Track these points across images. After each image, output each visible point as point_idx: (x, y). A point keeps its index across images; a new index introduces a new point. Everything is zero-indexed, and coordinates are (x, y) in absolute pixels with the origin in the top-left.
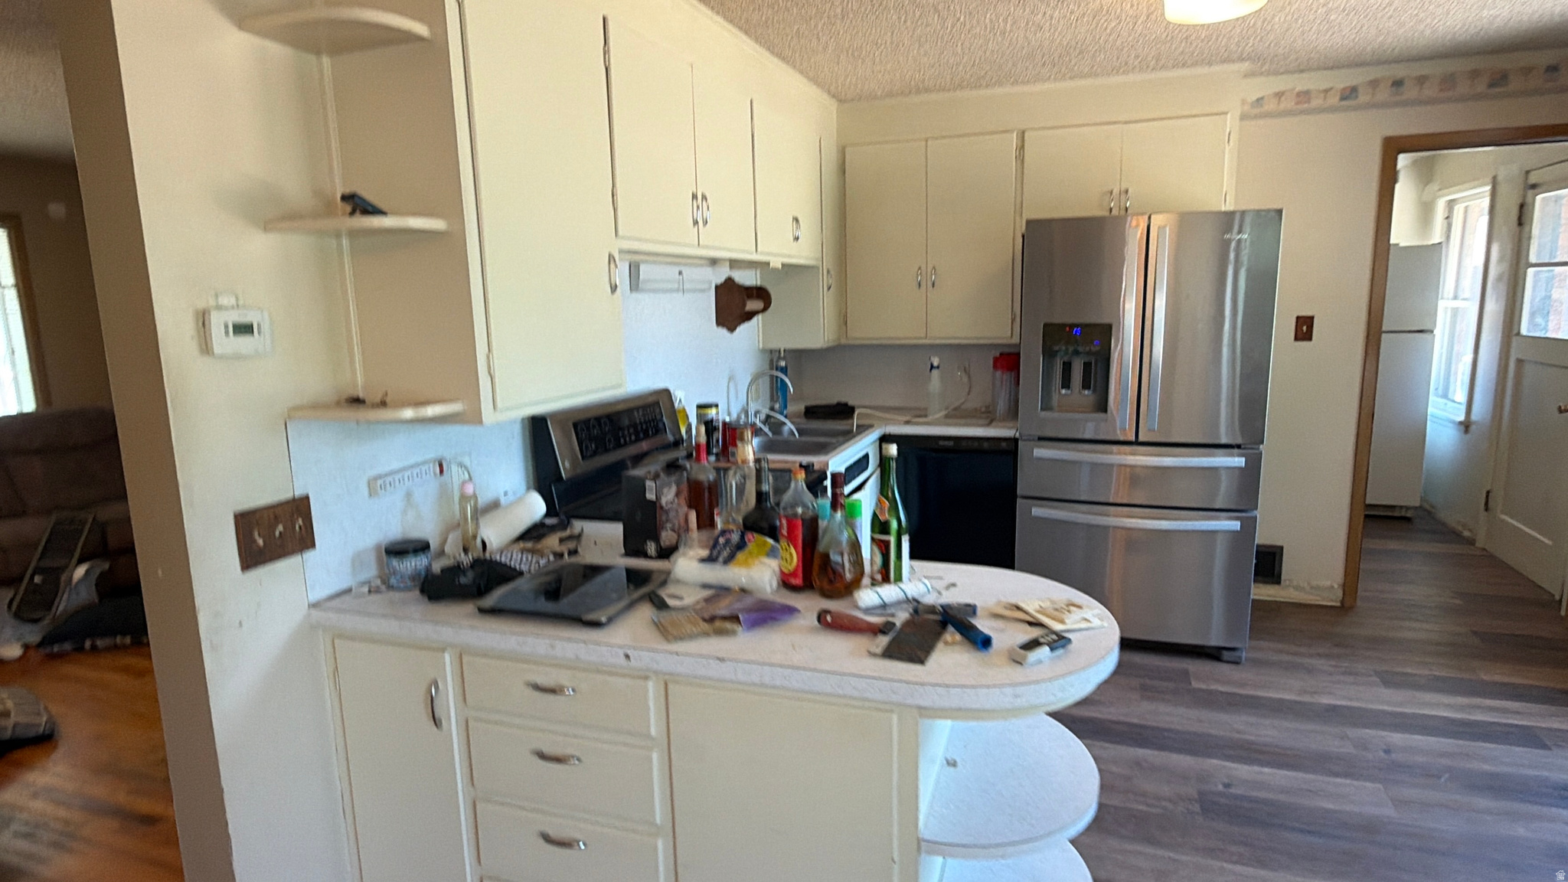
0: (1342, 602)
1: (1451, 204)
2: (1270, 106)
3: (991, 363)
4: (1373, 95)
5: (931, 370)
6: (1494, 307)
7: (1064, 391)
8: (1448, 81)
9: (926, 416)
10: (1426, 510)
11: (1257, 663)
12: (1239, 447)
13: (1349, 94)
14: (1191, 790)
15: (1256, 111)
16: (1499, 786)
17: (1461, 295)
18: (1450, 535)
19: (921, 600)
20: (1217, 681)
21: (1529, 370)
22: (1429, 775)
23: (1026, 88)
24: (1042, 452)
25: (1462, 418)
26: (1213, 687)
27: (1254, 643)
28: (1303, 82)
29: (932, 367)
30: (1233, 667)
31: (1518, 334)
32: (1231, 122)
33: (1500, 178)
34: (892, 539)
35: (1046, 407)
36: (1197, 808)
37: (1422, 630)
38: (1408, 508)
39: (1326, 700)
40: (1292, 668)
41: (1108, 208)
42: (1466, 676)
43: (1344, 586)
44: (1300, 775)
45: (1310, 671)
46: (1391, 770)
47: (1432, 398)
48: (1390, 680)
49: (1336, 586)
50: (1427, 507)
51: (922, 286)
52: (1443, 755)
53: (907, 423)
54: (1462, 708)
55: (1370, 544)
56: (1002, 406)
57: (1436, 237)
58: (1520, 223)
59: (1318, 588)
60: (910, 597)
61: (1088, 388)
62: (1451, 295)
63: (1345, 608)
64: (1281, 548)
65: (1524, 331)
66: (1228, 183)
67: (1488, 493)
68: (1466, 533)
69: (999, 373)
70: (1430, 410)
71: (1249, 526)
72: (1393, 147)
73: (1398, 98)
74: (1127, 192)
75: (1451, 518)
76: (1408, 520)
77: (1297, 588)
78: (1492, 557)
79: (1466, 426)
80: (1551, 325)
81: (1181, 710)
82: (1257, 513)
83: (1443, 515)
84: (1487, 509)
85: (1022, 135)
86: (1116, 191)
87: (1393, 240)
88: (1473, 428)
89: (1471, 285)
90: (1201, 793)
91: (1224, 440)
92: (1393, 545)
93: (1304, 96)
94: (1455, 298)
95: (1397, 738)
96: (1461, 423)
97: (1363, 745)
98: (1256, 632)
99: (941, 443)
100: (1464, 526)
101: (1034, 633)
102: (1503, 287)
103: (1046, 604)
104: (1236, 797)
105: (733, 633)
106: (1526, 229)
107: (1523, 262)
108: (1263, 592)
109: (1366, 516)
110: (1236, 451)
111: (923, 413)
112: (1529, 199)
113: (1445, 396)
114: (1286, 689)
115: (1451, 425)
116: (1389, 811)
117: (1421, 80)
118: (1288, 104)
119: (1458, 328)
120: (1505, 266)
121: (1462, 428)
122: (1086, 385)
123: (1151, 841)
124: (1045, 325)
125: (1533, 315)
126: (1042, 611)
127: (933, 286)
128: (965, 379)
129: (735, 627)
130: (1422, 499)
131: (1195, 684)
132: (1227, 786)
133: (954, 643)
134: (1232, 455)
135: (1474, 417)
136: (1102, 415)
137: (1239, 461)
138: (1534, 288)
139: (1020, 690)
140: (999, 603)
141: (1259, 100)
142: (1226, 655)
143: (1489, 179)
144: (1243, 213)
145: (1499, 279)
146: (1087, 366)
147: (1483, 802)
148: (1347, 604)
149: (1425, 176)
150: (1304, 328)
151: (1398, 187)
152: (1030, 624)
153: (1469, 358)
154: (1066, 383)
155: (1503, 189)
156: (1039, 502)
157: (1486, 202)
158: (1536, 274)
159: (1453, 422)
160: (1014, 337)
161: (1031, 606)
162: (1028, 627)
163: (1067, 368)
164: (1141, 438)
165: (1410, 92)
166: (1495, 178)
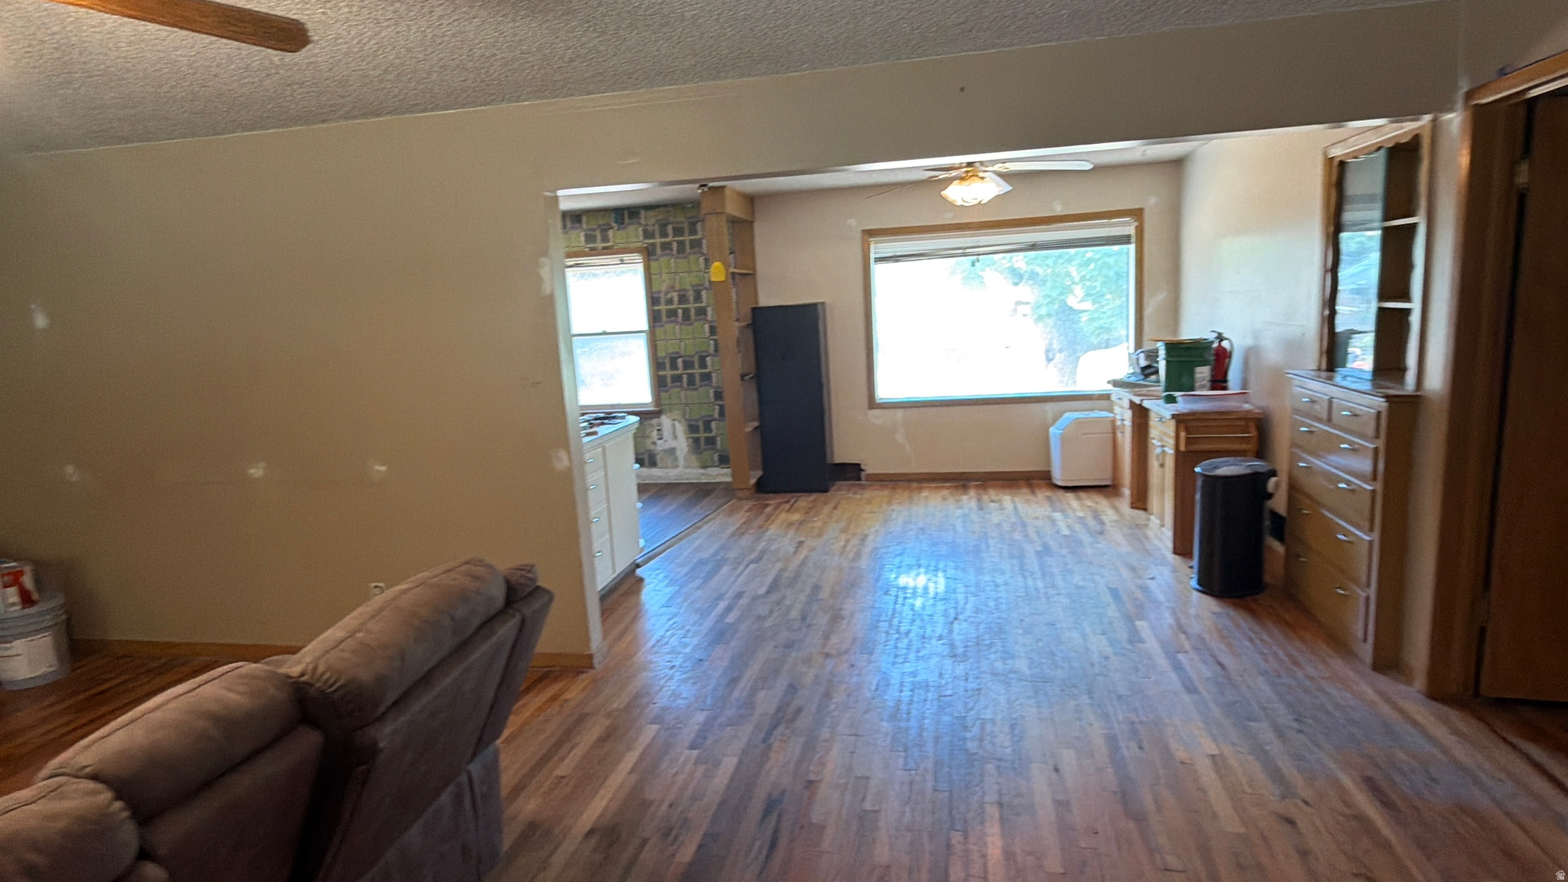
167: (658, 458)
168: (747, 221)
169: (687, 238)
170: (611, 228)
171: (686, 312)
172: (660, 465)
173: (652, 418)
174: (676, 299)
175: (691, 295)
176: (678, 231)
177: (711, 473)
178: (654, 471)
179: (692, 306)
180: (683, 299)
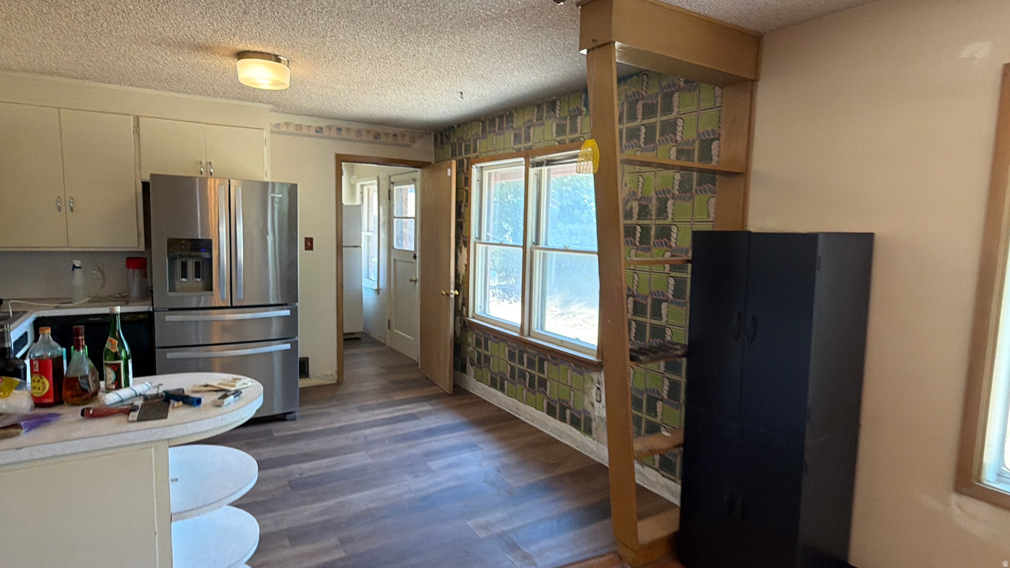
0: (338, 381)
1: (362, 186)
2: (284, 129)
3: (124, 263)
4: (330, 132)
5: (73, 269)
6: (383, 236)
7: (184, 280)
8: (359, 132)
9: (72, 303)
10: (365, 333)
11: (303, 417)
12: (286, 305)
13: (319, 130)
14: (285, 482)
15: (276, 130)
16: (406, 438)
17: (370, 229)
18: (376, 343)
19: (146, 394)
20: (286, 431)
21: (399, 264)
22: (382, 441)
23: (138, 90)
24: (170, 318)
25: (376, 288)
26: (285, 433)
27: (302, 408)
28: (297, 120)
29: (74, 267)
30: (293, 422)
31: (394, 248)
32: (266, 134)
33: (380, 177)
34: (122, 362)
35: (173, 289)
36: (289, 488)
37: (371, 385)
38: (358, 333)
39: (337, 425)
40: (321, 415)
41: (200, 171)
42: (389, 400)
43: (338, 372)
44: (332, 459)
45: (329, 414)
46: (367, 444)
47: (363, 279)
48: (361, 409)
49: (334, 373)
50: (366, 332)
51: (61, 209)
52: (386, 432)
53: (57, 308)
54: (390, 413)
55: (347, 352)
56: (135, 292)
57: (358, 202)
58: (389, 199)
59: (326, 376)
60: (138, 394)
61: (199, 277)
62: (366, 230)
63: (339, 383)
64: (307, 358)
65: (395, 247)
66: (267, 167)
67: (389, 321)
68: (383, 341)
69: (131, 270)
70: (363, 284)
71: (295, 345)
72: (340, 159)
73: (339, 136)
74: (210, 163)
75: (376, 335)
76: (358, 338)
77: (318, 377)
78: (393, 349)
79: (378, 291)
80: (404, 244)
81: (271, 449)
82: (298, 338)
83: (373, 335)
84: (389, 328)
85: (137, 118)
86: (204, 162)
87: (344, 202)
88: (381, 292)
89: (374, 225)
90: (290, 482)
91: (272, 302)
92: (355, 351)
93: (299, 127)
94: (368, 231)
95: (367, 432)
96: (376, 290)
97: (355, 439)
98: (302, 403)
99: (90, 319)
100: (381, 337)
101: (220, 394)
102: (386, 228)
103: (222, 381)
104: (305, 478)
105: (18, 434)
106: (391, 200)
107: (392, 217)
108: (303, 383)
109: (345, 340)
110: (285, 307)
111: (70, 301)
112: (391, 188)
113: (368, 278)
114: (320, 425)
115: (372, 291)
116: (369, 461)
117: (348, 130)
118: (292, 129)
119: (370, 245)
120: (386, 217)
121: (376, 292)
122: (197, 275)
123: (270, 511)
124: (169, 240)
125: (397, 240)
126: (220, 384)
127: (72, 211)
128: (99, 275)
129: (19, 430)
130: (364, 328)
131: (276, 435)
132: (301, 474)
133: (178, 407)
134: (283, 309)
135: (381, 287)
136: (209, 293)
137: (287, 312)
138: (397, 228)
139: (224, 416)
140: (194, 386)
141: (278, 125)
142: (288, 416)
143: (376, 177)
144: (273, 184)
145: (384, 223)
146: (197, 265)
147: (401, 445)
148: (340, 381)
149: (351, 173)
150: (309, 244)
151: (343, 177)
152: (216, 391)
153: (376, 260)
154: (184, 275)
155: (381, 182)
156: (171, 349)
157: (376, 187)
158: (397, 221)
159: (372, 289)
160: (141, 246)
161: (215, 383)
162: (215, 393)
163: (184, 266)
164: (234, 304)
165: (344, 134)
166: (378, 177)
167: (594, 425)
168: (747, 80)
169: (658, 119)
170: (580, 114)
171: (645, 229)
172: (594, 436)
173: (593, 371)
174: (636, 211)
175: (653, 206)
176: (649, 111)
177: (647, 475)
178: (587, 440)
179: (653, 223)
180: (644, 211)
